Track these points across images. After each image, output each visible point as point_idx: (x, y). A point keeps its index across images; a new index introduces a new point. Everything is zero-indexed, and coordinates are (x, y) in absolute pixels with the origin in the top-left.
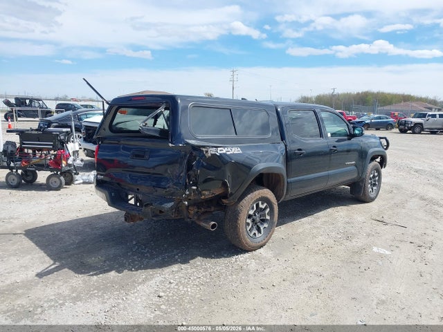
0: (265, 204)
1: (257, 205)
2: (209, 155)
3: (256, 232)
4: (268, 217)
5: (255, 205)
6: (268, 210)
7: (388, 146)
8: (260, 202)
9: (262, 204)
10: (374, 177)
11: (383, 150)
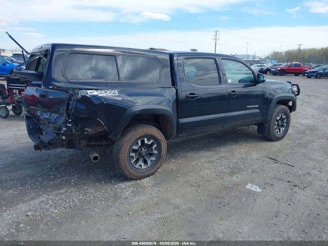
0: (152, 141)
1: (143, 142)
2: (80, 96)
3: (143, 164)
4: (155, 152)
5: (139, 142)
6: (155, 145)
7: (299, 91)
8: (146, 139)
9: (149, 140)
10: (282, 119)
11: (293, 95)
